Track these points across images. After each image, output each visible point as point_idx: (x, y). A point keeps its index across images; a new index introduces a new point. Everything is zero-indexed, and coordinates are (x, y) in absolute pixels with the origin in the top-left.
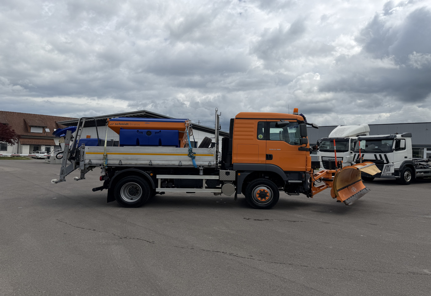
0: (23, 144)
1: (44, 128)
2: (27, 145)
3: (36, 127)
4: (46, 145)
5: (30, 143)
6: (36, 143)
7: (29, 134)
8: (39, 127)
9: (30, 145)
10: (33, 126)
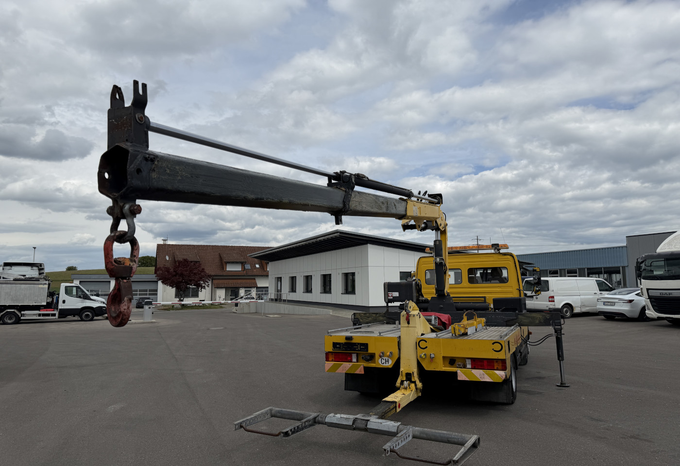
0: (218, 288)
1: (243, 264)
2: (222, 288)
3: (233, 263)
4: (245, 288)
5: (226, 286)
6: (233, 286)
7: (224, 274)
8: (237, 263)
9: (226, 288)
10: (229, 263)
